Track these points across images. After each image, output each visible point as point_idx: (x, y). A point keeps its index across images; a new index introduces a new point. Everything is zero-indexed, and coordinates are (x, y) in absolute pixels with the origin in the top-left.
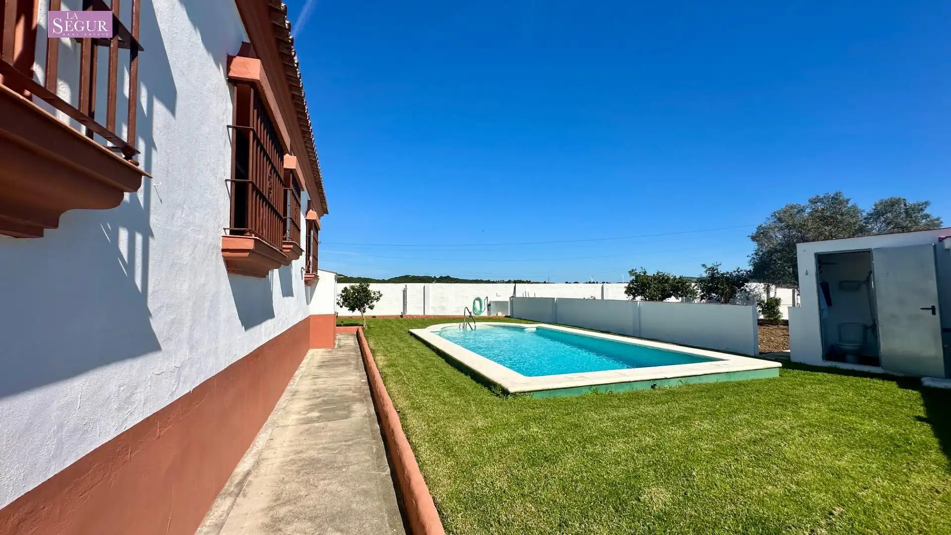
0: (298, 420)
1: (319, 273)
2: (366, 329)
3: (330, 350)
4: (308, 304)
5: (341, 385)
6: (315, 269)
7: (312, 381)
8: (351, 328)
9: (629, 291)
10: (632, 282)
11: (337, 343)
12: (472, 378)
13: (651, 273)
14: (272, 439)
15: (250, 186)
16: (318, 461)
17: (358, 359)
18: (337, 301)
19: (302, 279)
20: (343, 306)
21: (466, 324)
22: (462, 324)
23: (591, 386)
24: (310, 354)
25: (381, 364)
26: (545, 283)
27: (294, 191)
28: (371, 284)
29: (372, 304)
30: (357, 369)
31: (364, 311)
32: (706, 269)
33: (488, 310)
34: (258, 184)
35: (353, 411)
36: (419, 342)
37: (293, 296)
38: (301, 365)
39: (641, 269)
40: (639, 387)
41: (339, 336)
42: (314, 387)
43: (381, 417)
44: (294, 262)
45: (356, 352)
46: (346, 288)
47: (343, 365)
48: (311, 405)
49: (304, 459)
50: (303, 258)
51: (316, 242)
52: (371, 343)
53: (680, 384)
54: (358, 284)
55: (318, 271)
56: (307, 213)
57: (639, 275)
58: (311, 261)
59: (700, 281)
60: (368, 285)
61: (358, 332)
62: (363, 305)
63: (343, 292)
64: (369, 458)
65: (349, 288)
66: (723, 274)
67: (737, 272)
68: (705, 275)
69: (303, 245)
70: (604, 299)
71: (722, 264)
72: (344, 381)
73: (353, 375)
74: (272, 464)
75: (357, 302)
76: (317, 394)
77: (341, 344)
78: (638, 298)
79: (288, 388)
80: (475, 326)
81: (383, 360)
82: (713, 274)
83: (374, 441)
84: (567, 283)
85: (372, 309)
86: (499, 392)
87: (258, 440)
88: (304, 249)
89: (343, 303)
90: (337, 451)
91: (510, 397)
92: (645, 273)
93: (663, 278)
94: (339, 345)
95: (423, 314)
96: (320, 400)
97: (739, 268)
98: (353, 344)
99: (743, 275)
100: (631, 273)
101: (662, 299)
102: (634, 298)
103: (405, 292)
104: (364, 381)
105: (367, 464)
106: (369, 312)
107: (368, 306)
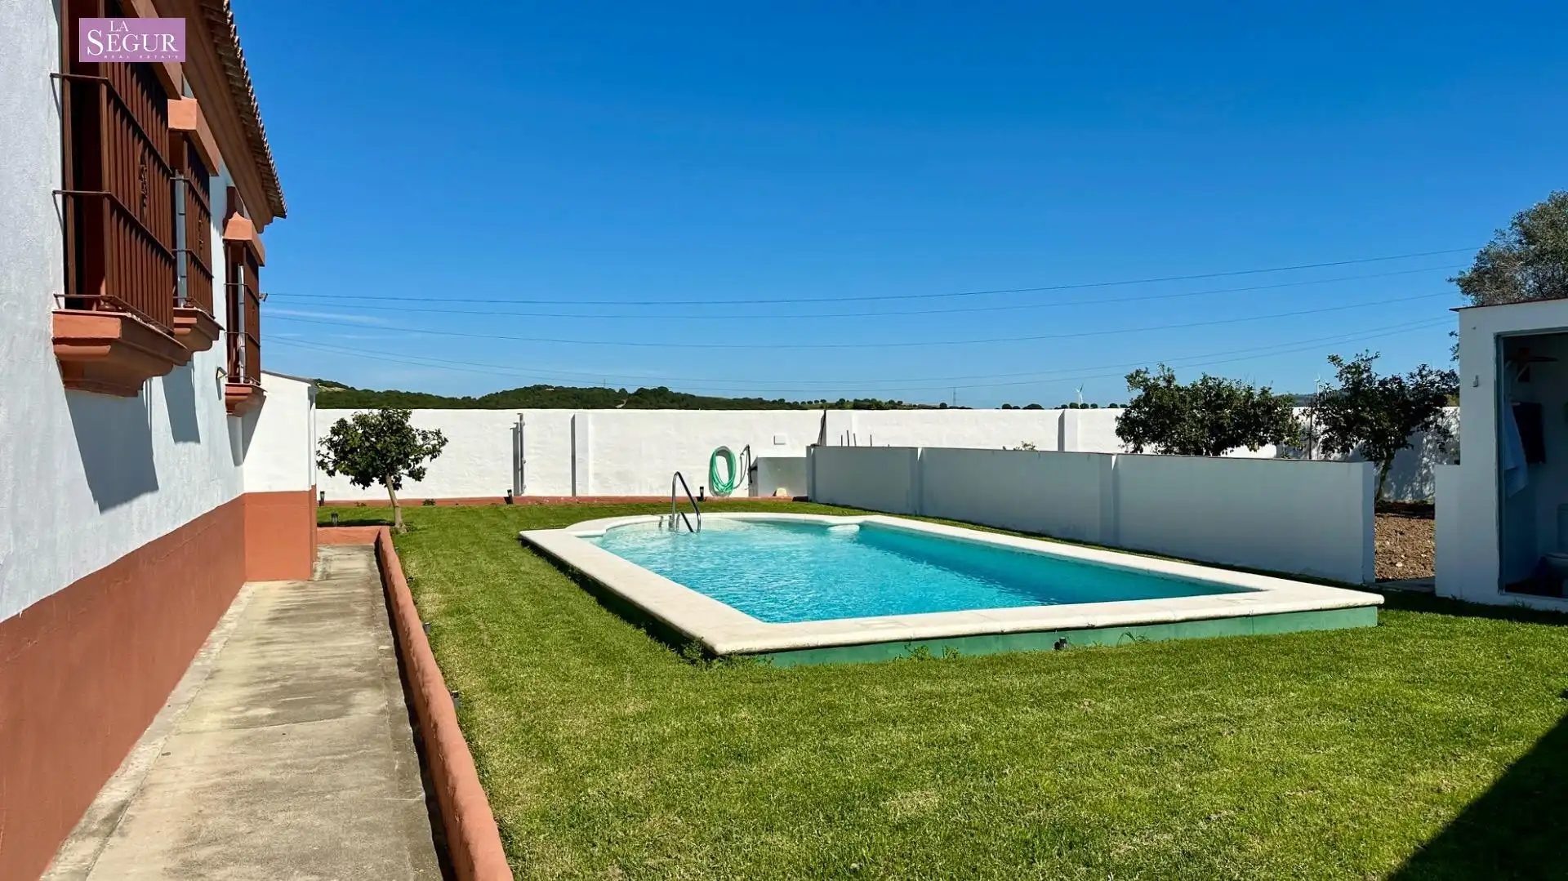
0: (223, 721)
1: (266, 381)
2: (403, 532)
3: (299, 584)
4: (237, 463)
5: (326, 657)
6: (255, 372)
7: (254, 651)
8: (361, 531)
9: (1128, 429)
10: (1136, 405)
11: (319, 569)
12: (648, 633)
13: (1185, 379)
14: (168, 754)
15: (107, 203)
16: (275, 784)
17: (374, 603)
18: (320, 458)
19: (220, 398)
20: (337, 472)
21: (676, 515)
22: (666, 517)
23: (909, 640)
24: (246, 594)
25: (430, 609)
26: (943, 406)
27: (194, 183)
28: (413, 411)
29: (417, 466)
30: (371, 622)
31: (397, 486)
32: (1340, 368)
33: (751, 481)
34: (120, 193)
35: (351, 705)
36: (541, 562)
37: (197, 440)
38: (225, 618)
39: (1160, 369)
40: (1024, 647)
41: (324, 552)
42: (262, 662)
43: (417, 711)
44: (197, 355)
45: (373, 588)
46: (342, 423)
47: (334, 616)
48: (252, 696)
49: (240, 784)
50: (220, 345)
51: (254, 298)
52: (413, 564)
53: (1126, 640)
54: (376, 412)
55: (263, 376)
56: (225, 224)
57: (1156, 387)
58: (243, 349)
59: (1322, 403)
60: (406, 415)
61: (378, 542)
62: (392, 470)
63: (334, 432)
64: (383, 778)
65: (350, 422)
66: (1383, 383)
67: (1418, 378)
68: (1338, 385)
69: (220, 316)
70: (1066, 450)
71: (1381, 355)
72: (337, 649)
73: (359, 637)
74: (175, 791)
75: (374, 459)
76: (268, 675)
77: (332, 571)
78: (1149, 449)
79: (196, 663)
80: (699, 522)
81: (437, 602)
82: (1357, 384)
83: (398, 753)
84: (1006, 407)
85: (419, 479)
86: (697, 655)
87: (136, 756)
88: (223, 323)
89: (335, 462)
90: (315, 770)
91: (716, 664)
92: (1170, 380)
93: (1218, 395)
94: (324, 571)
95: (570, 494)
96: (274, 685)
97: (1424, 366)
98: (363, 570)
99: (1432, 383)
100: (1133, 380)
101: (1217, 450)
102: (1138, 449)
103: (518, 432)
104: (387, 647)
105: (377, 788)
106: (410, 490)
107: (406, 471)
